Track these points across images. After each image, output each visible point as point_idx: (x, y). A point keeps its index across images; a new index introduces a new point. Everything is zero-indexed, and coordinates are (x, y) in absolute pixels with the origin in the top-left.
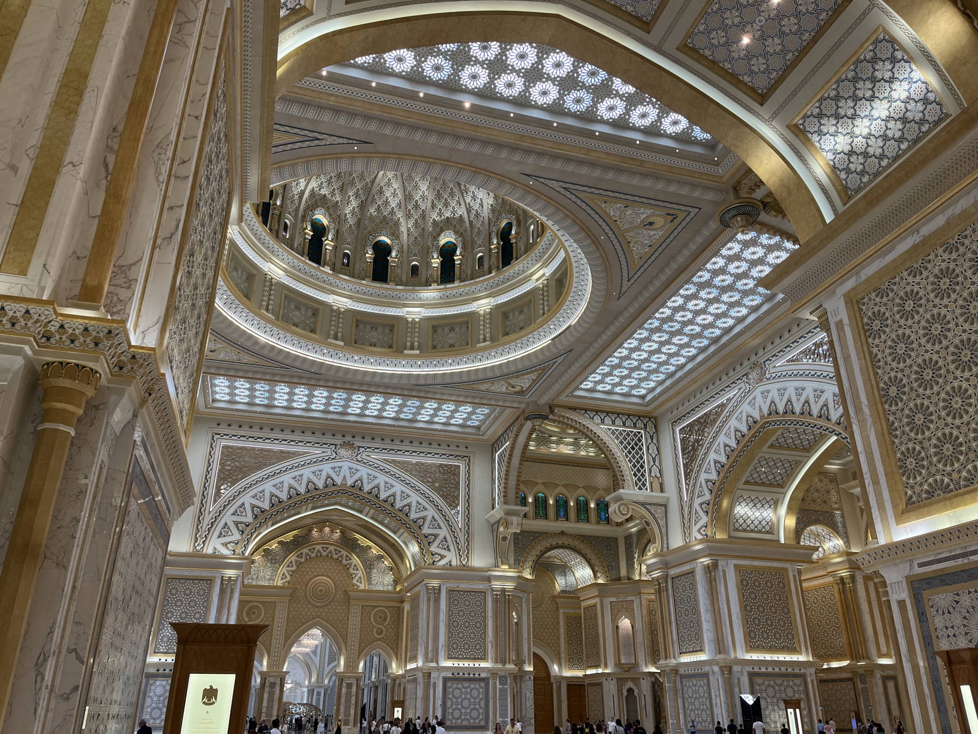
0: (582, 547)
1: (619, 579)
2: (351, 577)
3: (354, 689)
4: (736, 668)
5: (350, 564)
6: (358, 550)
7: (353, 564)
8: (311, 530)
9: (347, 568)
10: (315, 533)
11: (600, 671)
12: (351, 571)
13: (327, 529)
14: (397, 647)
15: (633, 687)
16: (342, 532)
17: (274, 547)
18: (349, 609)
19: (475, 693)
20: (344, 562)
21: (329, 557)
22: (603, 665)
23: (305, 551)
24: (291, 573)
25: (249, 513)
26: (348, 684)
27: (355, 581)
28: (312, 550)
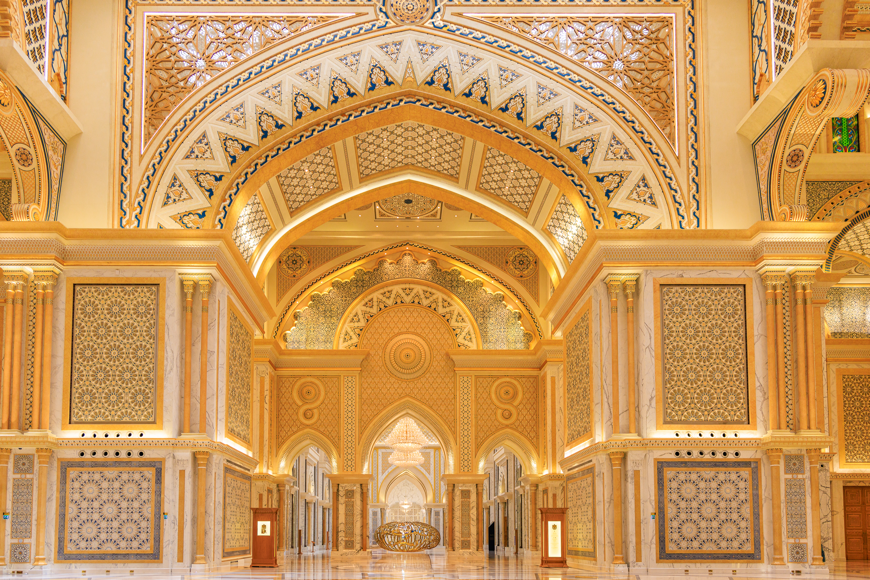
2: (454, 332)
3: (473, 497)
5: (451, 313)
6: (461, 290)
7: (456, 313)
8: (381, 263)
9: (446, 319)
10: (389, 267)
12: (453, 323)
13: (408, 260)
14: (537, 437)
16: (434, 262)
17: (325, 292)
18: (454, 383)
20: (441, 310)
21: (416, 303)
23: (376, 295)
24: (357, 331)
26: (462, 491)
27: (460, 339)
28: (387, 294)
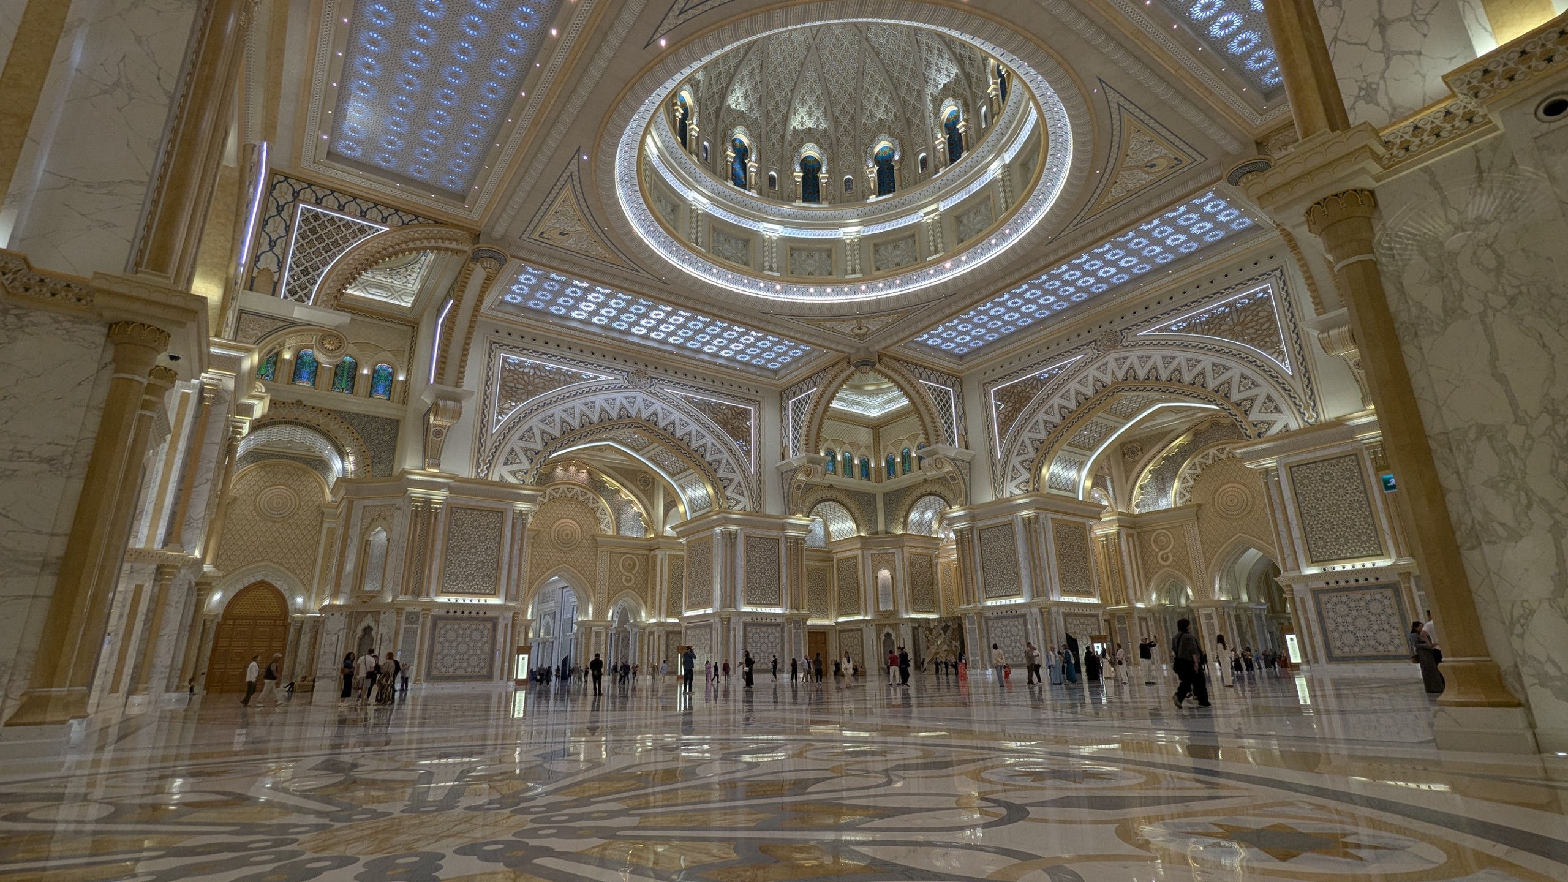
0: (845, 500)
1: (877, 533)
2: (598, 521)
4: (1054, 609)
5: (598, 508)
6: (605, 493)
7: (601, 508)
8: (554, 468)
9: (593, 512)
10: (559, 471)
11: (860, 617)
12: (598, 515)
13: (572, 469)
14: (647, 594)
15: (891, 631)
16: (589, 473)
18: (596, 556)
19: (772, 638)
20: (591, 505)
21: (575, 499)
22: (863, 612)
23: (549, 490)
25: (539, 439)
26: (596, 633)
27: (602, 526)
28: (556, 490)
